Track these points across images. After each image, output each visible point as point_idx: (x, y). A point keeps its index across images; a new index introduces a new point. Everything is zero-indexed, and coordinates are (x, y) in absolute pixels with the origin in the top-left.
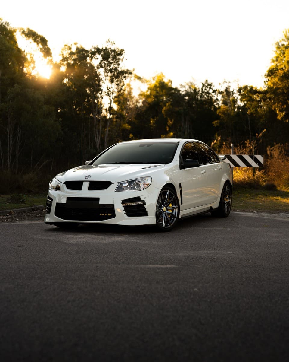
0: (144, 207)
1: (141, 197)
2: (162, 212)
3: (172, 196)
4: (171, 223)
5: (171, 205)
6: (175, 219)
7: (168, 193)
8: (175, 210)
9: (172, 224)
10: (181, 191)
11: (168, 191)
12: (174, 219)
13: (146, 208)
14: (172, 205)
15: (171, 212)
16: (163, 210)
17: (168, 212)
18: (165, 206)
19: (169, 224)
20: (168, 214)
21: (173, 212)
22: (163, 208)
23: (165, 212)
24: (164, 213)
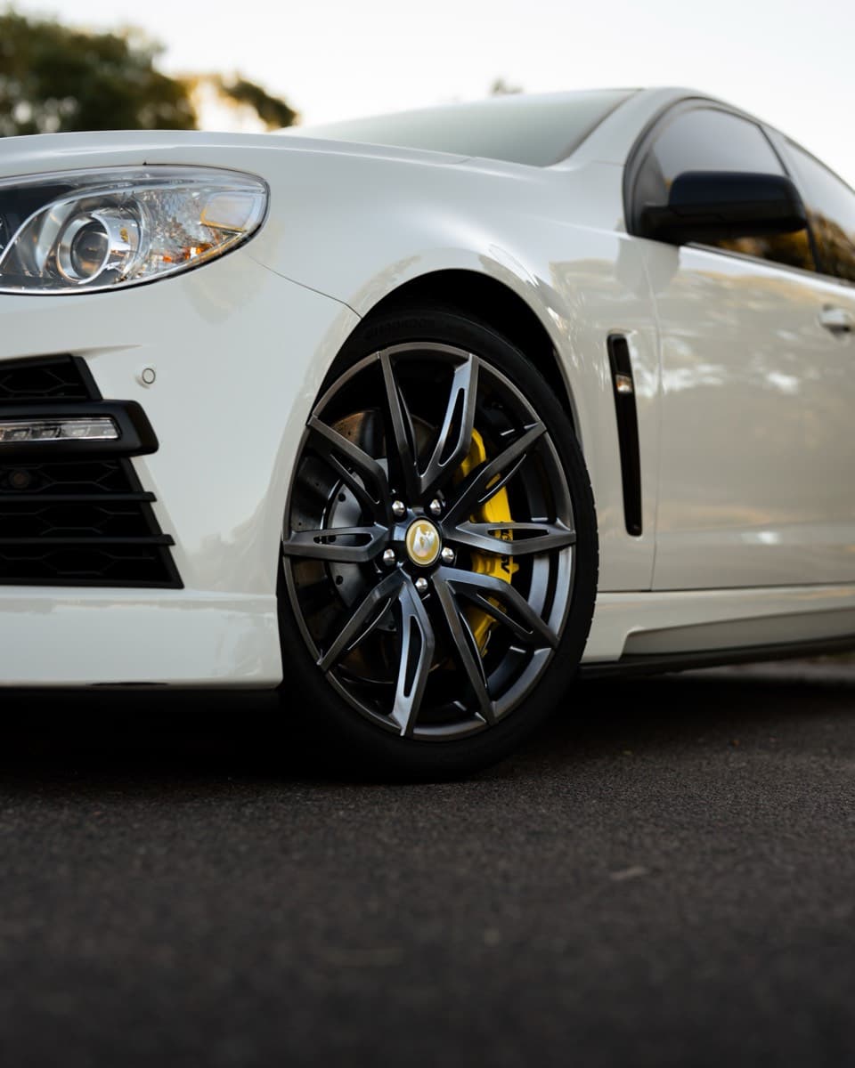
0: (129, 481)
1: (92, 364)
2: (389, 568)
3: (519, 420)
4: (497, 694)
5: (498, 510)
6: (542, 654)
7: (464, 378)
8: (540, 570)
9: (499, 707)
10: (626, 407)
11: (464, 360)
12: (529, 657)
13: (151, 497)
14: (519, 512)
15: (499, 577)
16: (400, 549)
17: (476, 577)
18: (433, 518)
19: (474, 705)
20: (468, 598)
21: (522, 581)
22: (398, 535)
23: (426, 572)
24: (421, 583)
